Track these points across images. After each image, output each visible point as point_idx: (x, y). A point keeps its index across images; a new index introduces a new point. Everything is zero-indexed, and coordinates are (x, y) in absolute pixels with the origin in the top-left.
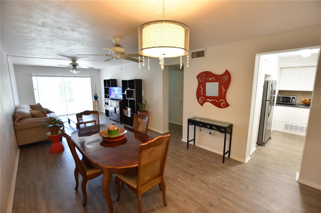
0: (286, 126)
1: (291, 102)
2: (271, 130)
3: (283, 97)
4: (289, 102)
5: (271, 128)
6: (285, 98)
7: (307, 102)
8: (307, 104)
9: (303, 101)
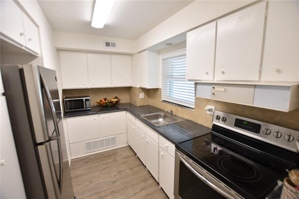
0: (89, 146)
1: (85, 107)
2: (68, 161)
3: (69, 101)
4: (83, 108)
5: (67, 158)
6: (73, 102)
7: (103, 103)
8: (103, 105)
9: (98, 101)
